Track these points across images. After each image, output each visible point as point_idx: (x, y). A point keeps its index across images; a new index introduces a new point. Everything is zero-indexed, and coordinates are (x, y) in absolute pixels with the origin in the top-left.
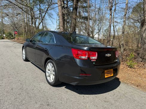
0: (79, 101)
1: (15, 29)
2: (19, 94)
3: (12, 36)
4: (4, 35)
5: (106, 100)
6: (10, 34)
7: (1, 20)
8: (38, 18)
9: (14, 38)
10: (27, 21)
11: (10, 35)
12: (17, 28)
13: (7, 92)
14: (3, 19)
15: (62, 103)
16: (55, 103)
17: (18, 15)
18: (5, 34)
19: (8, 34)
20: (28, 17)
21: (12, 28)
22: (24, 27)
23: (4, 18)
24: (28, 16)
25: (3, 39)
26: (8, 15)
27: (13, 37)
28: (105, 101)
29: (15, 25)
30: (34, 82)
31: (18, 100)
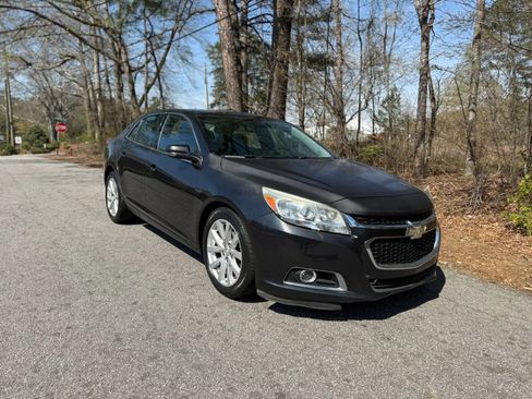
0: (390, 375)
1: (55, 116)
2: (151, 359)
3: (48, 141)
4: (18, 140)
5: (493, 364)
6: (40, 134)
7: (4, 85)
8: (139, 69)
9: (53, 149)
10: (100, 84)
11: (38, 137)
12: (61, 110)
13: (103, 351)
14: (11, 80)
15: (330, 385)
16: (302, 385)
17: (65, 62)
18: (20, 135)
19: (32, 136)
20: (102, 67)
21: (44, 111)
22: (90, 107)
23: (13, 77)
24: (101, 62)
25: (13, 152)
26: (29, 64)
27: (50, 146)
28: (491, 369)
29: (53, 98)
30: (191, 306)
31: (155, 380)
